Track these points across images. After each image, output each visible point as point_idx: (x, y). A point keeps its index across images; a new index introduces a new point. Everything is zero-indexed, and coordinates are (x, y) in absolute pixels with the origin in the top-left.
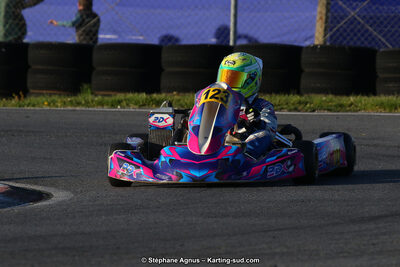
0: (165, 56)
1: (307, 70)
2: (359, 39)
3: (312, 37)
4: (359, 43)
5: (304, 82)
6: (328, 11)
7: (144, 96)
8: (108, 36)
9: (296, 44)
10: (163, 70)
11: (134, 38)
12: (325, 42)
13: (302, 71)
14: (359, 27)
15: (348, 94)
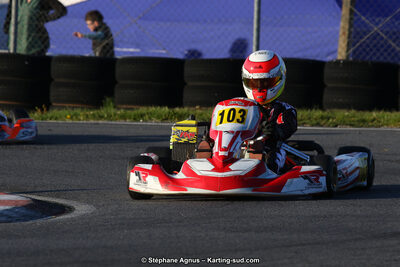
0: (188, 70)
1: (329, 85)
2: (382, 54)
3: (335, 51)
4: (382, 59)
5: (327, 97)
6: (351, 26)
7: (166, 109)
8: (131, 50)
9: (318, 59)
10: (185, 84)
11: (158, 51)
12: (348, 57)
13: (325, 86)
14: (382, 42)
15: (371, 109)
